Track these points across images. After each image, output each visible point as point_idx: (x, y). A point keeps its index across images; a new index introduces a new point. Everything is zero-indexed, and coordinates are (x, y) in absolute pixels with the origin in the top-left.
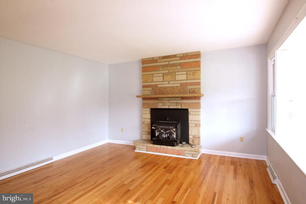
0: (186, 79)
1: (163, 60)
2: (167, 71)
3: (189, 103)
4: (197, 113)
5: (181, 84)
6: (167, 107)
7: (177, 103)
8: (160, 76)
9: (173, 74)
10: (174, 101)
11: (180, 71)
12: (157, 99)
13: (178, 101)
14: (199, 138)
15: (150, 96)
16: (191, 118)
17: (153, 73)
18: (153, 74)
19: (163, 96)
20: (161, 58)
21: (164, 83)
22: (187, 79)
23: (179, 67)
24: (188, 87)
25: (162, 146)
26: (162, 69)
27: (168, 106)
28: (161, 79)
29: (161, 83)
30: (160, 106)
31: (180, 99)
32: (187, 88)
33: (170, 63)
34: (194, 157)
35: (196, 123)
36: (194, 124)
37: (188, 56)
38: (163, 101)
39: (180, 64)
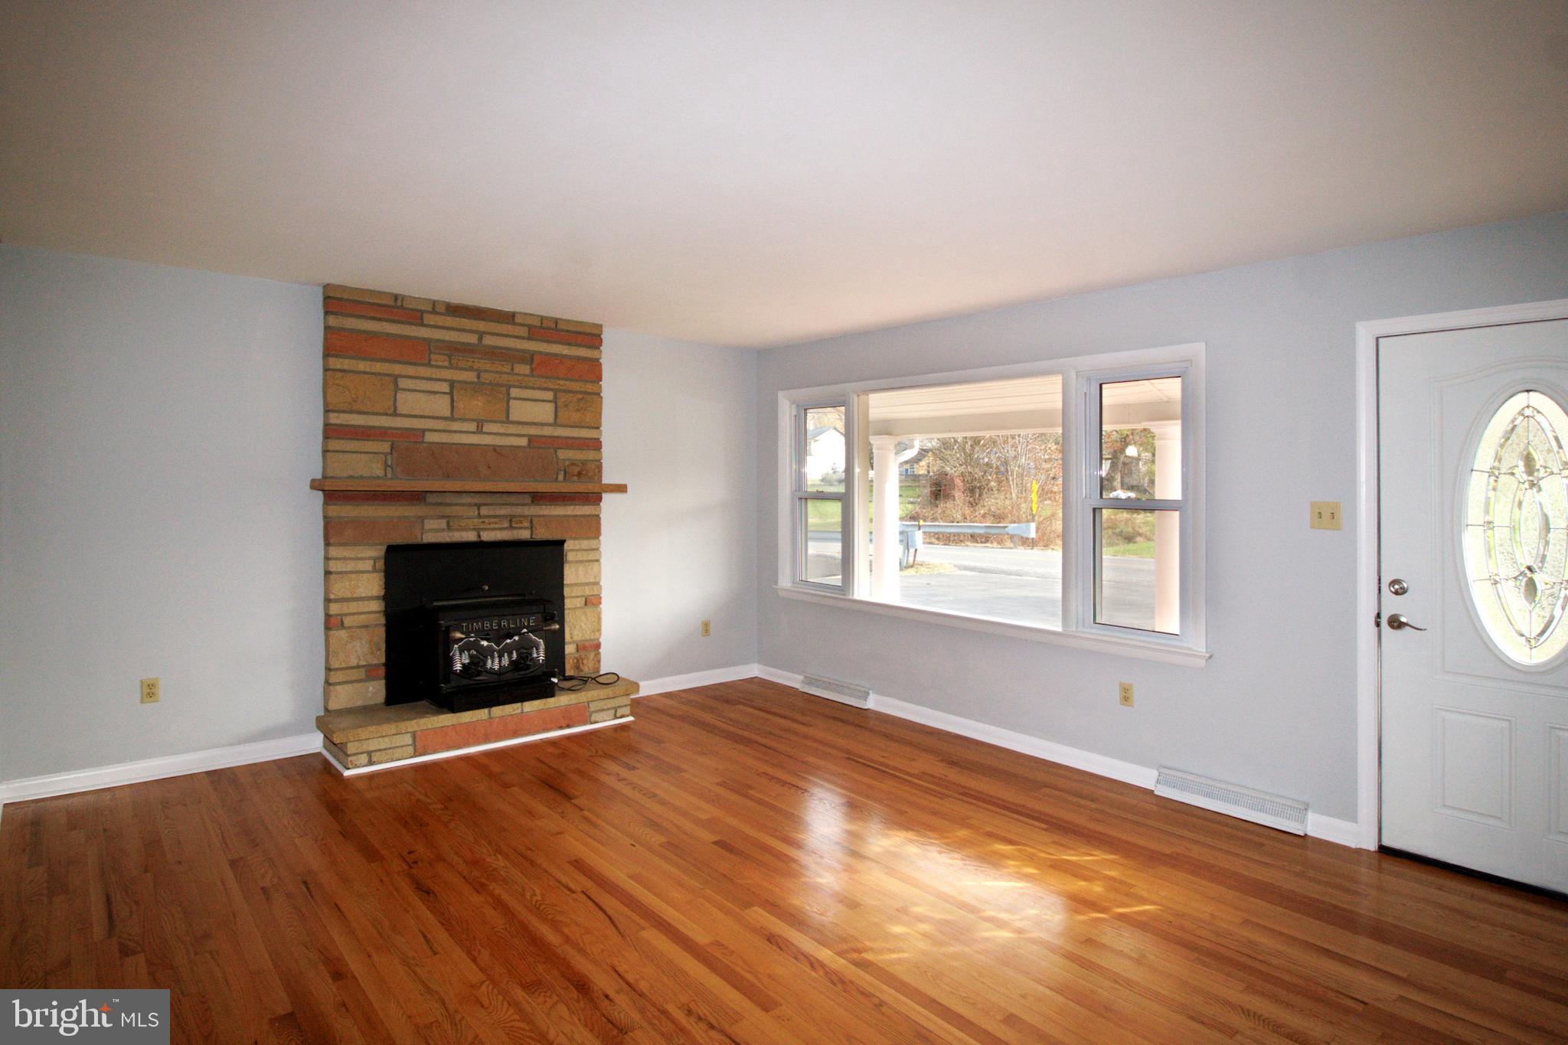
0: (551, 420)
1: (450, 321)
2: (470, 376)
3: (565, 516)
4: (591, 557)
5: (531, 439)
6: (470, 536)
7: (514, 516)
8: (435, 393)
9: (500, 393)
10: (503, 511)
11: (530, 384)
12: (416, 497)
13: (519, 510)
14: (598, 646)
15: (380, 482)
16: (570, 575)
17: (397, 369)
18: (395, 378)
19: (449, 485)
20: (442, 309)
21: (456, 426)
22: (555, 424)
23: (525, 369)
24: (563, 454)
25: (498, 711)
26: (447, 364)
27: (474, 529)
28: (442, 405)
29: (441, 425)
30: (434, 532)
31: (528, 499)
32: (557, 457)
33: (488, 341)
34: (622, 717)
35: (587, 593)
36: (582, 596)
37: (563, 331)
38: (448, 511)
39: (529, 358)
